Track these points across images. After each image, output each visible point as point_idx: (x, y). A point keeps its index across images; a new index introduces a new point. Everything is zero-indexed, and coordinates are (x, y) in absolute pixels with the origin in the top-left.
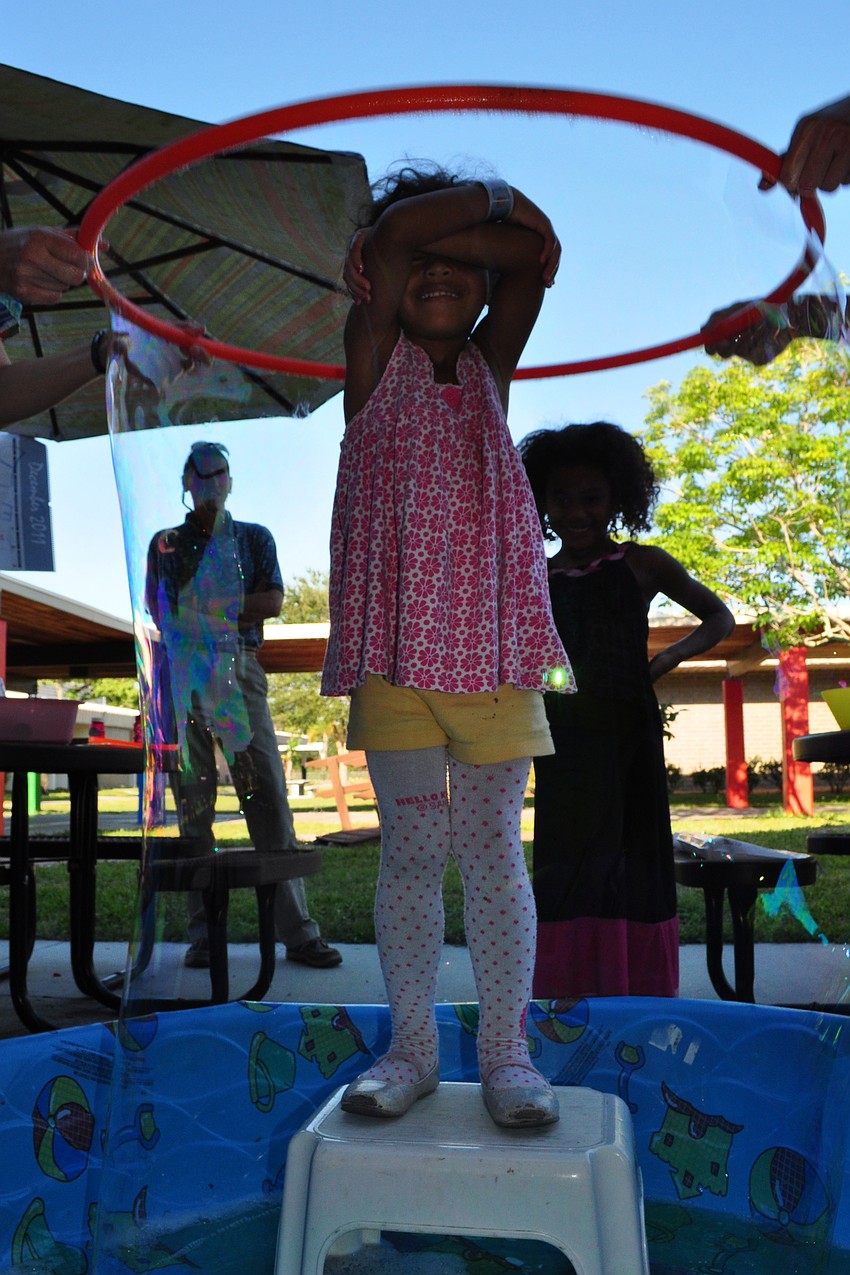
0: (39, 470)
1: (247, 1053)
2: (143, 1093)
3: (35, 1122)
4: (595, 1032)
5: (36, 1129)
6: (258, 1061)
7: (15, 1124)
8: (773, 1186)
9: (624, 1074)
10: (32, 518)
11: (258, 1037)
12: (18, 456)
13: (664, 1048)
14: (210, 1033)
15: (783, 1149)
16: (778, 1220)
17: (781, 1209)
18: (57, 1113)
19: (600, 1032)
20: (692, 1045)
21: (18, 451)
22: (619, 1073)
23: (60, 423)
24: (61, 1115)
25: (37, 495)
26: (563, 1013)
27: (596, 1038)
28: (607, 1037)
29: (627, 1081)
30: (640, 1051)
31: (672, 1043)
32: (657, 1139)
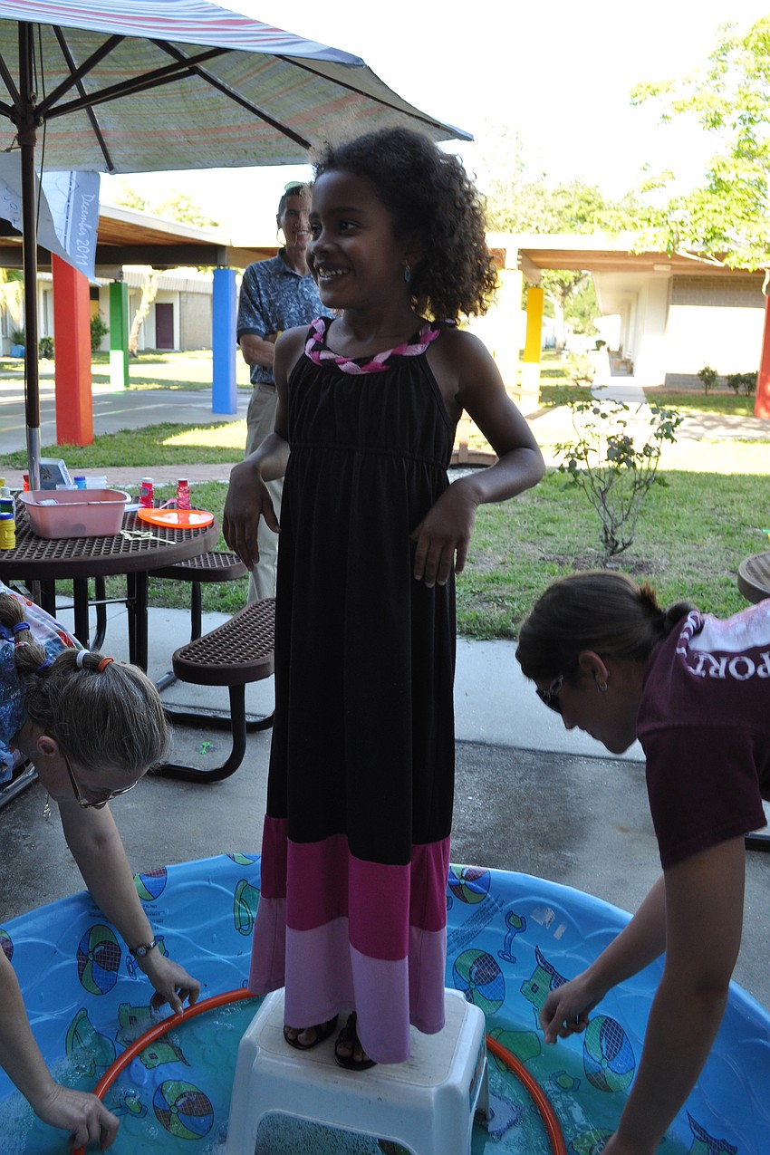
0: (91, 201)
1: (233, 895)
2: (156, 928)
3: (79, 959)
4: (493, 900)
5: (79, 964)
6: (241, 900)
7: (67, 963)
8: (601, 1040)
9: (509, 935)
10: (78, 241)
11: (242, 883)
12: (73, 187)
13: (541, 923)
14: (207, 883)
15: (611, 1020)
16: (600, 1064)
17: (603, 1056)
18: (94, 950)
19: (496, 900)
20: (561, 926)
21: (74, 183)
22: (506, 933)
23: (114, 159)
24: (97, 950)
25: (86, 222)
26: (471, 881)
27: (493, 904)
28: (501, 905)
29: (511, 940)
30: (522, 920)
31: (547, 921)
32: (526, 985)
